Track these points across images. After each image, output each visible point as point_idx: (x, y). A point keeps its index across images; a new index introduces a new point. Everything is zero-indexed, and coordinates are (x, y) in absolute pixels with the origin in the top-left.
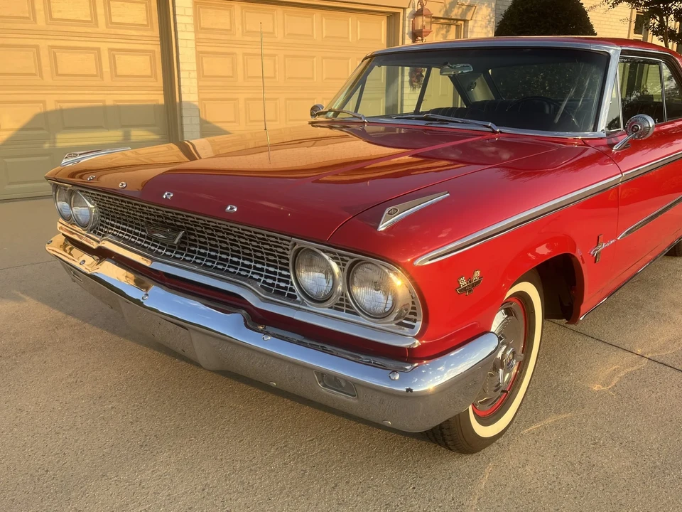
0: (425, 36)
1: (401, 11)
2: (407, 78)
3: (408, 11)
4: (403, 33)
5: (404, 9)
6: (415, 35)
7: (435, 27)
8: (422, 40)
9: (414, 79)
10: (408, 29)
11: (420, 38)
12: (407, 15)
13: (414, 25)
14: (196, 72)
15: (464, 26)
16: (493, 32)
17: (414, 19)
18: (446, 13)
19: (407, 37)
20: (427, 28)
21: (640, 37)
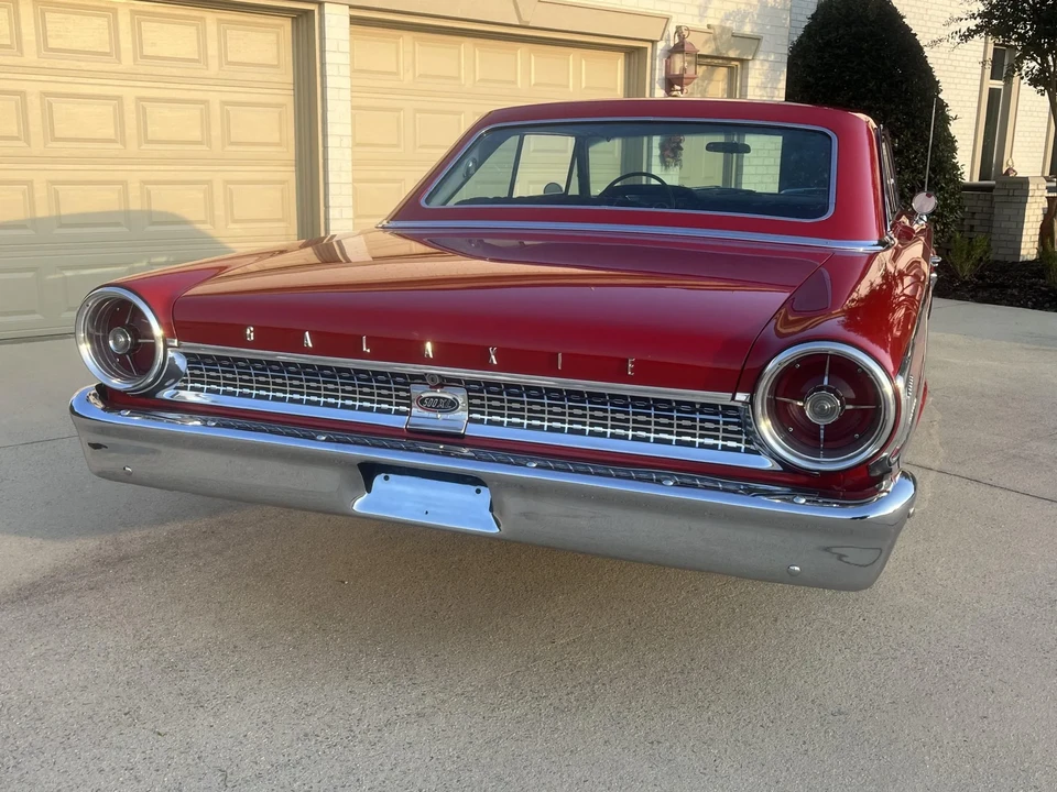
0: (687, 84)
1: (649, 45)
2: (656, 152)
3: (661, 45)
4: (652, 79)
5: (653, 42)
6: (671, 82)
7: (701, 70)
8: (682, 90)
9: (667, 152)
10: (660, 74)
11: (679, 88)
12: (658, 52)
13: (668, 67)
14: (350, 139)
15: (742, 68)
16: (783, 78)
17: (669, 57)
18: (717, 49)
19: (657, 86)
20: (690, 72)
21: (998, 84)
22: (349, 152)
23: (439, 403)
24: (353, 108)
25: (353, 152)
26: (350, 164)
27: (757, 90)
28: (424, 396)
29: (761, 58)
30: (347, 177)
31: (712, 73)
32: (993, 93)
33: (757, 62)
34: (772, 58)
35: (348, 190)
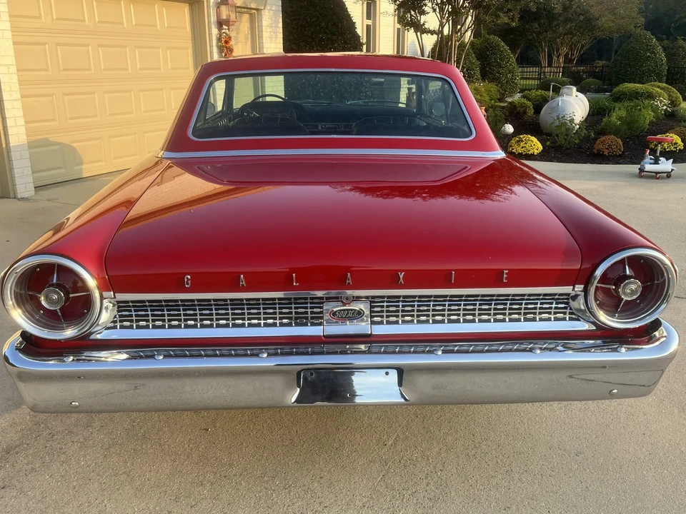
0: (231, 25)
4: (209, 22)
6: (221, 24)
8: (229, 29)
10: (213, 19)
11: (227, 28)
12: (211, 4)
13: (218, 14)
14: (15, 67)
15: (258, 15)
16: (281, 20)
17: (218, 7)
18: (244, 3)
19: (213, 26)
20: (233, 17)
21: (370, 22)
22: (15, 77)
23: (348, 313)
24: (15, 43)
25: (18, 76)
26: (17, 85)
27: (268, 28)
28: (335, 310)
29: (268, 8)
30: (17, 95)
31: (241, 17)
32: (368, 27)
33: (266, 11)
34: (274, 8)
35: (18, 104)
